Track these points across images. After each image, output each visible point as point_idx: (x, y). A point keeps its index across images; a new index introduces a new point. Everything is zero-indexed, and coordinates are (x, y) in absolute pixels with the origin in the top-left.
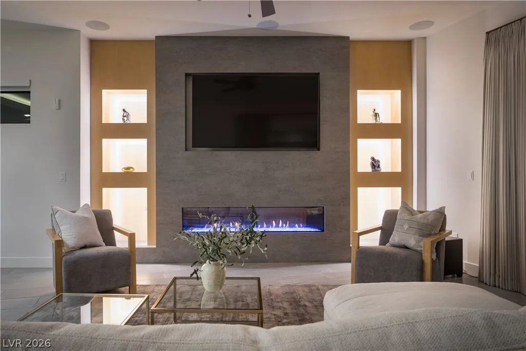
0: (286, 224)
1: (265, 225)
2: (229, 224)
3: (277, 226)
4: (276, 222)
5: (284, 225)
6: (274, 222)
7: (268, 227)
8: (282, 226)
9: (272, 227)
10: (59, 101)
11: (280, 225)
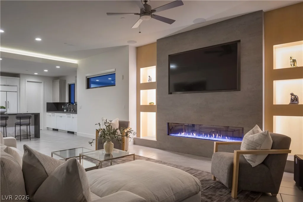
0: (220, 137)
1: (209, 136)
2: (190, 133)
3: (215, 137)
4: (214, 135)
5: (219, 137)
6: (213, 135)
7: (210, 137)
8: (218, 138)
9: (213, 137)
10: (123, 76)
11: (217, 137)
